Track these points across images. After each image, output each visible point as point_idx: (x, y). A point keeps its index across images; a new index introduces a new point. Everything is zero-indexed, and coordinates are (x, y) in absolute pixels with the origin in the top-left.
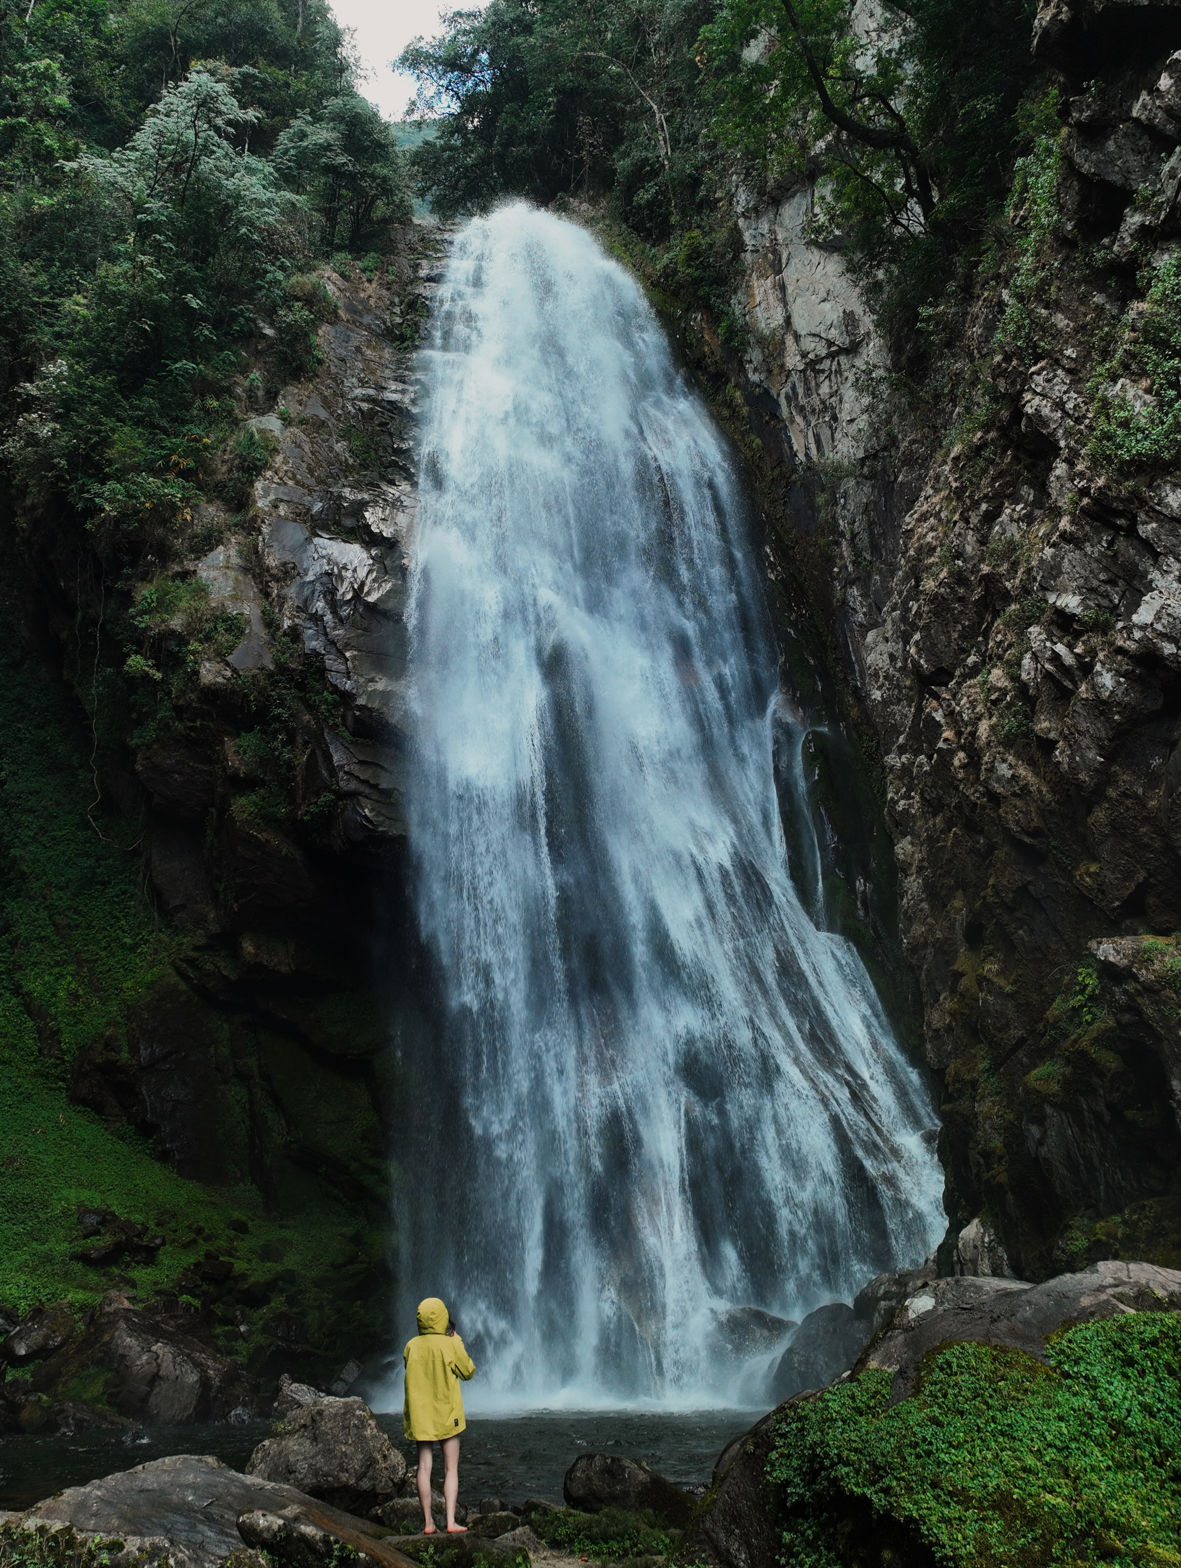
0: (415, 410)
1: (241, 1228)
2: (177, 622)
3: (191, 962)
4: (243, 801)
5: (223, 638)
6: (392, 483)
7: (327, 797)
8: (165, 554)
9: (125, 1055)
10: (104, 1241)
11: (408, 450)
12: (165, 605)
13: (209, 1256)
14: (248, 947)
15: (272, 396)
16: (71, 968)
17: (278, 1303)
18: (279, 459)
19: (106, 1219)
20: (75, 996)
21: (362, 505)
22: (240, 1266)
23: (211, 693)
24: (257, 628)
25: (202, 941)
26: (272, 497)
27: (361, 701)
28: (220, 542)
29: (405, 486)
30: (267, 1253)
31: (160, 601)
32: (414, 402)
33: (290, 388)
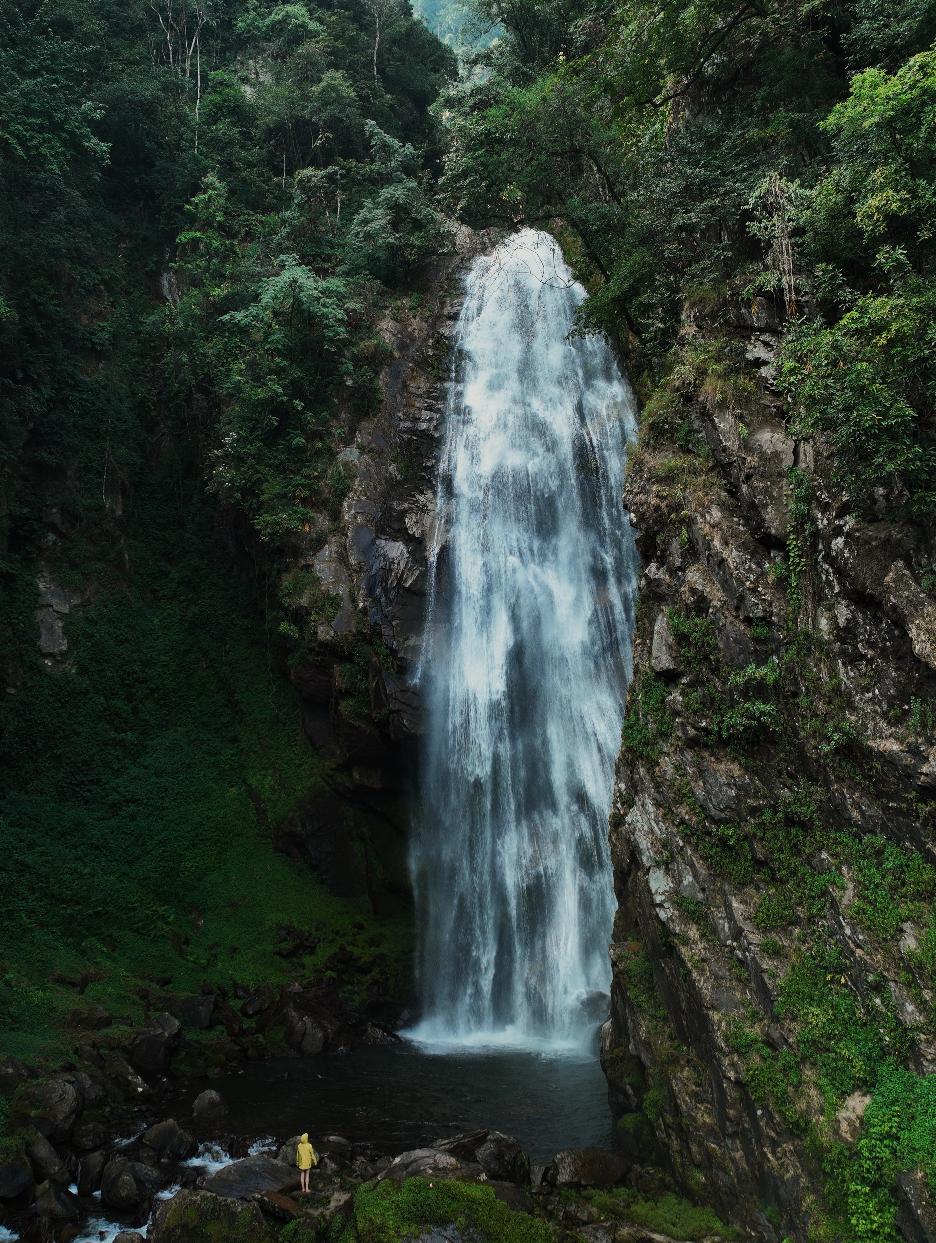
0: (437, 435)
1: (360, 927)
2: (304, 601)
3: (331, 776)
4: (344, 704)
5: (329, 610)
6: (422, 492)
7: (385, 711)
8: (297, 553)
9: (299, 829)
10: (287, 946)
11: (432, 466)
12: (297, 590)
13: (342, 948)
14: (356, 776)
15: (353, 431)
16: (270, 771)
17: (375, 973)
18: (357, 481)
19: (290, 931)
20: (272, 788)
21: (404, 513)
22: (357, 952)
23: (324, 645)
24: (346, 604)
25: (334, 766)
26: (353, 512)
27: (401, 654)
28: (326, 542)
29: (430, 495)
30: (374, 942)
31: (295, 587)
32: (436, 428)
33: (363, 423)
